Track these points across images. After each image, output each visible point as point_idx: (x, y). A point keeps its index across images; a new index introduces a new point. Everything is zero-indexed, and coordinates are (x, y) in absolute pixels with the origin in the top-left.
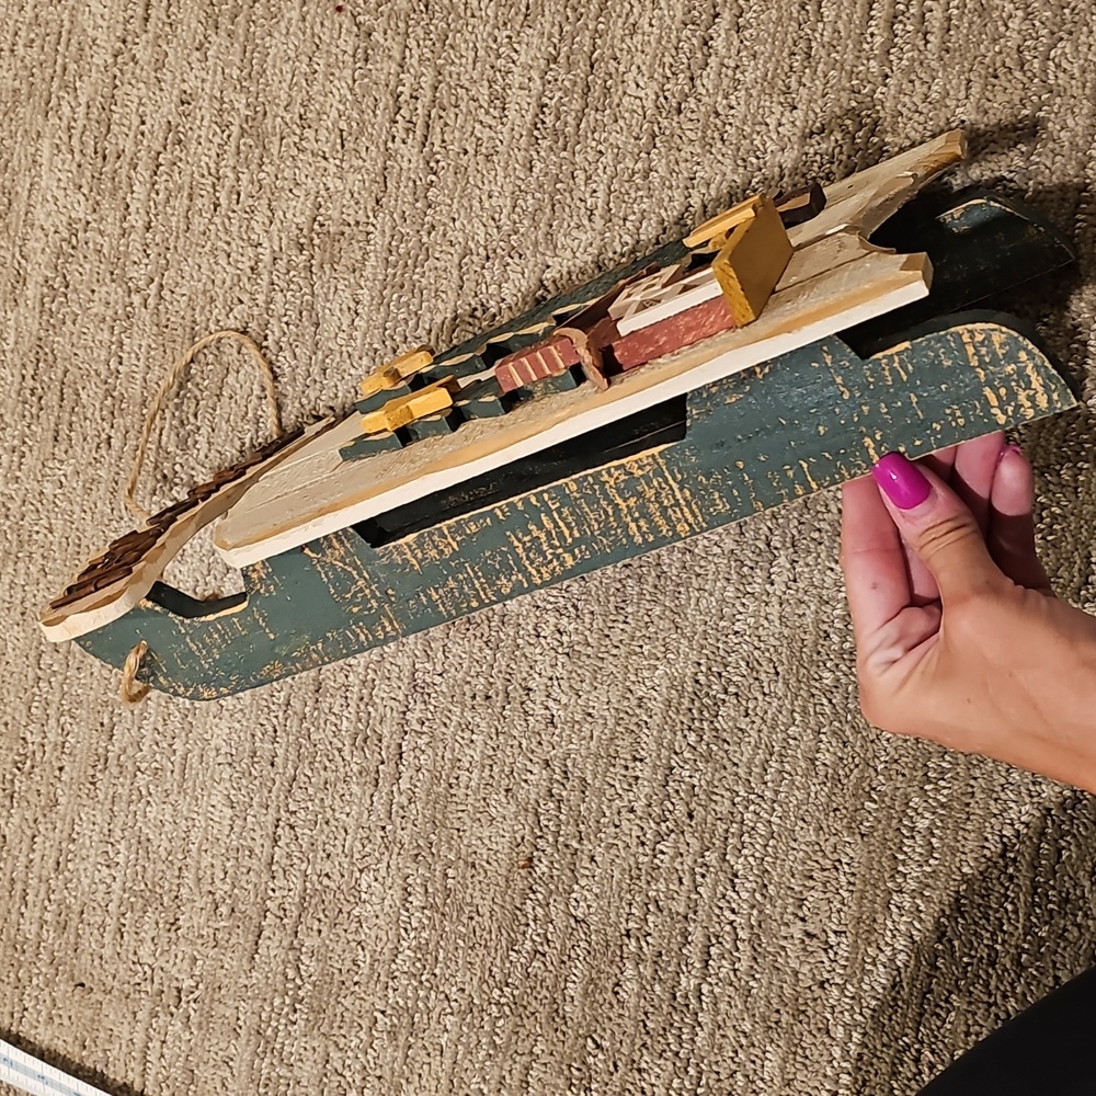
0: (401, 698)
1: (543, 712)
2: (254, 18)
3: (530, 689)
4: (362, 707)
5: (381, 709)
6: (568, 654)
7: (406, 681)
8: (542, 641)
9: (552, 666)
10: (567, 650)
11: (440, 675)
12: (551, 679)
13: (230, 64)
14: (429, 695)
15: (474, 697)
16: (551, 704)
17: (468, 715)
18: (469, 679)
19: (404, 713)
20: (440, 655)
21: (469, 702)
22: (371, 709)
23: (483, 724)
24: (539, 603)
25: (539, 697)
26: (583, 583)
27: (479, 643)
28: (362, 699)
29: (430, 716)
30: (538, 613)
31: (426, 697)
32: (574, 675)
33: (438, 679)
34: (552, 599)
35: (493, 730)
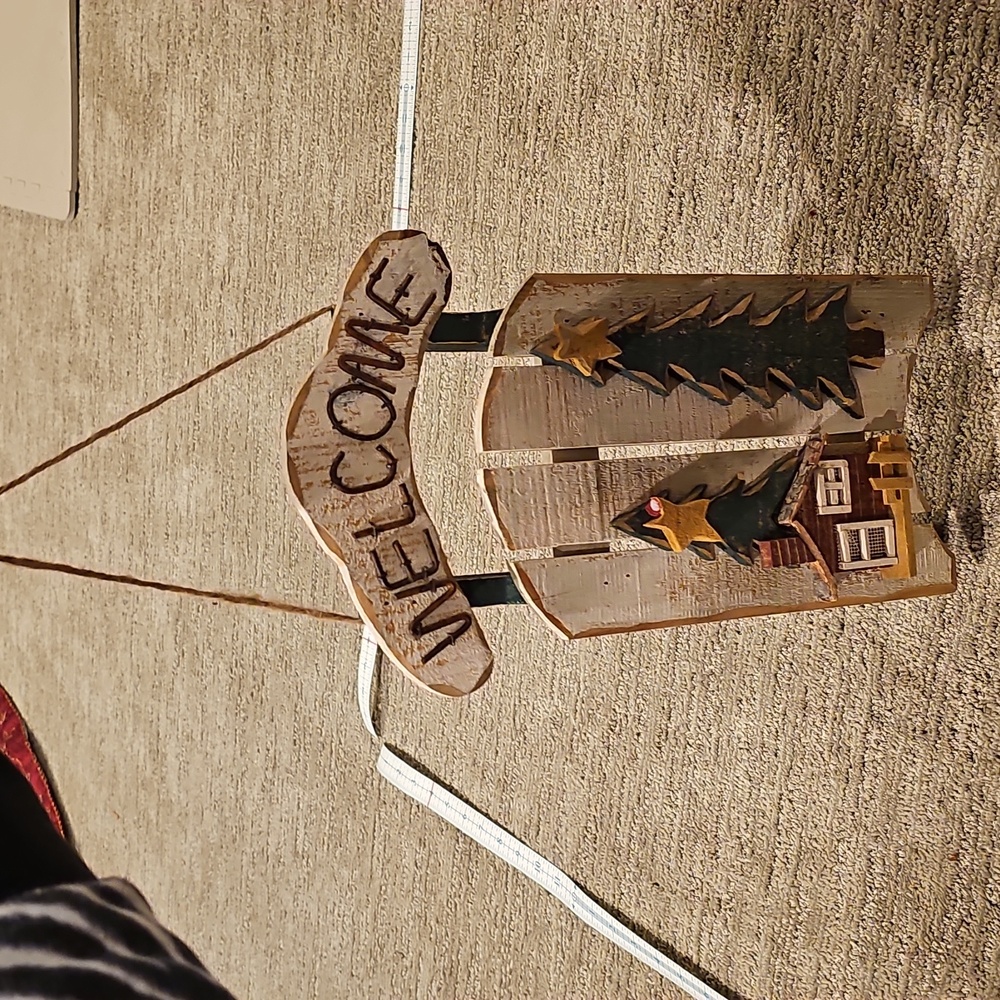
0: (862, 722)
1: (964, 749)
3: (956, 730)
4: (836, 725)
5: (848, 728)
6: (982, 709)
7: (866, 711)
8: (963, 697)
9: (970, 717)
10: (981, 707)
11: (890, 711)
12: (970, 725)
14: (882, 723)
15: (914, 730)
16: (970, 745)
17: (911, 743)
18: (910, 717)
19: (865, 734)
20: (889, 696)
21: (911, 733)
22: (841, 728)
23: (921, 751)
24: (961, 668)
25: (961, 737)
26: (993, 658)
27: (916, 691)
28: (835, 719)
29: (883, 739)
30: (960, 676)
31: (880, 725)
32: (986, 726)
33: (888, 714)
34: (970, 667)
35: (928, 757)
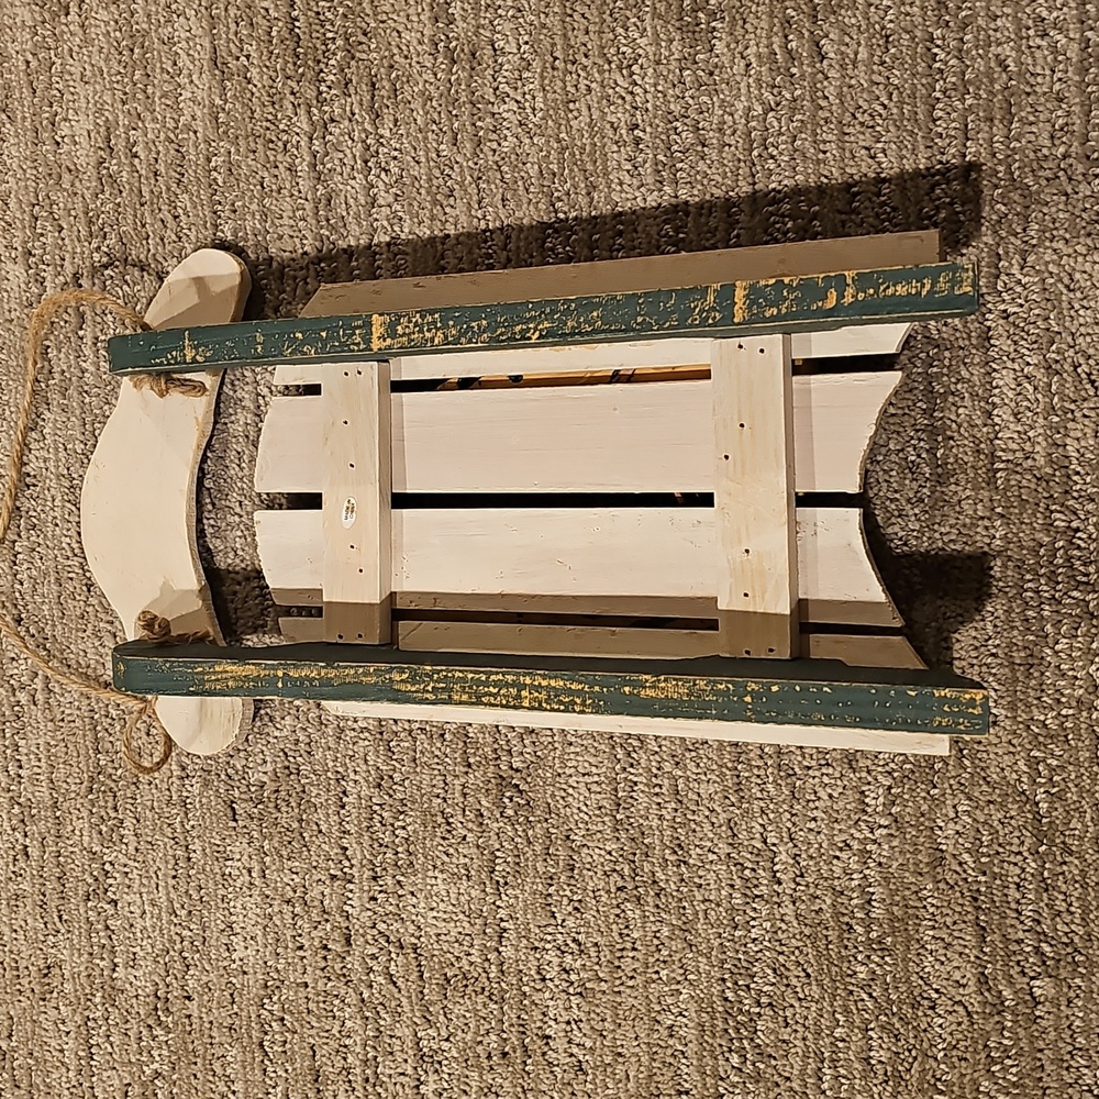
2: (86, 388)
13: (72, 439)
